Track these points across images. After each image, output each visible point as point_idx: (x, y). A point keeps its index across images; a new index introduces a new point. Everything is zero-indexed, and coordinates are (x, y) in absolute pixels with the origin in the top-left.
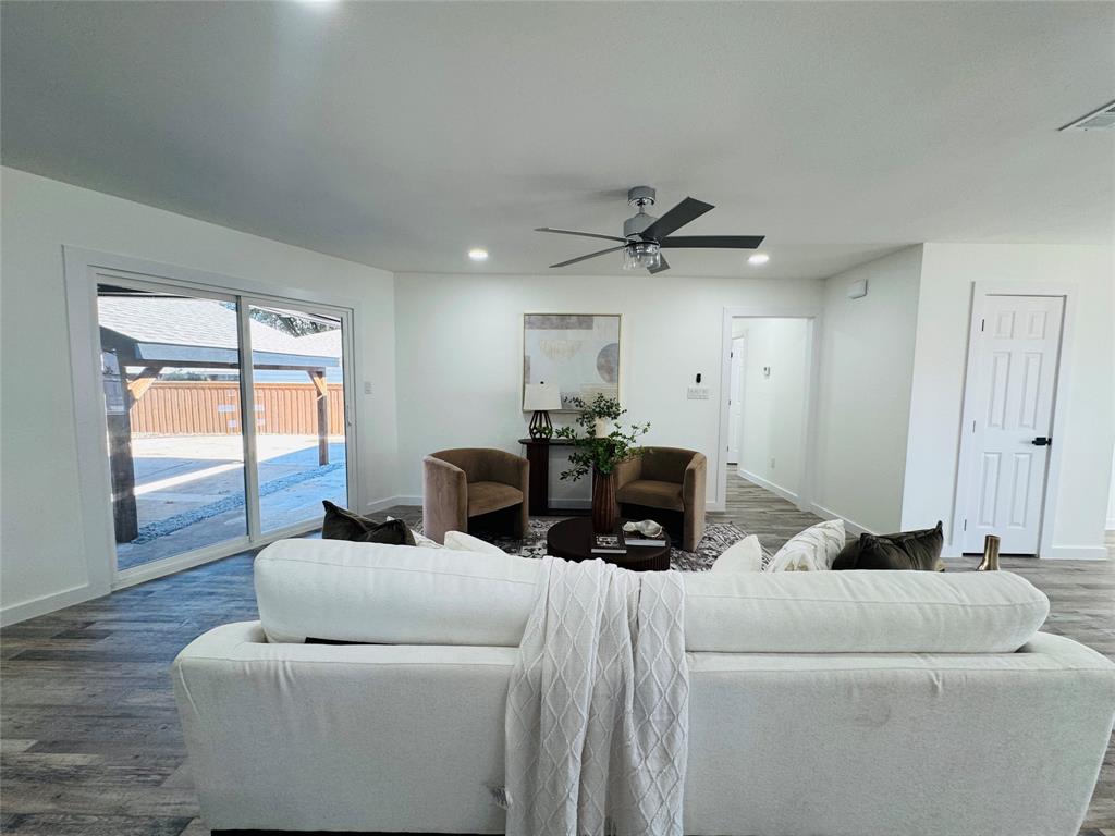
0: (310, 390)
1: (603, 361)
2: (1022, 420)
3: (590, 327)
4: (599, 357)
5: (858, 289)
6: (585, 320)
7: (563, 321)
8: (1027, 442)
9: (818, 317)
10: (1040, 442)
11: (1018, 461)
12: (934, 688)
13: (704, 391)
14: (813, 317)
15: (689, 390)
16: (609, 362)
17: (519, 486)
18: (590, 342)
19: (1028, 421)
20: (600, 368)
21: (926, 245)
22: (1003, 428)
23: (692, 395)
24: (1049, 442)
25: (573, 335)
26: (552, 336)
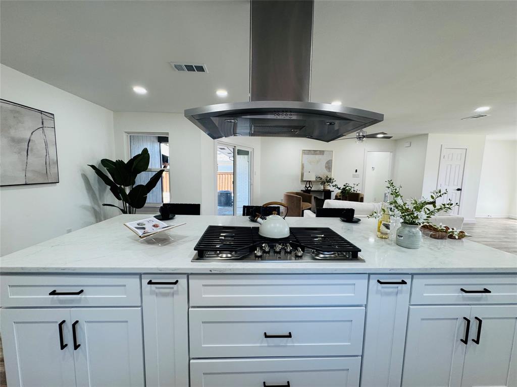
0: (230, 174)
1: (327, 165)
2: (454, 183)
3: (323, 154)
4: (326, 164)
5: (408, 145)
6: (322, 152)
7: (315, 152)
8: (454, 190)
9: (394, 152)
10: (458, 190)
11: (452, 195)
12: (436, 220)
13: (358, 175)
14: (392, 152)
15: (354, 175)
16: (329, 166)
17: (310, 203)
18: (324, 159)
19: (456, 183)
20: (326, 167)
21: (429, 134)
22: (449, 185)
23: (354, 176)
24: (461, 190)
25: (317, 157)
26: (311, 157)
